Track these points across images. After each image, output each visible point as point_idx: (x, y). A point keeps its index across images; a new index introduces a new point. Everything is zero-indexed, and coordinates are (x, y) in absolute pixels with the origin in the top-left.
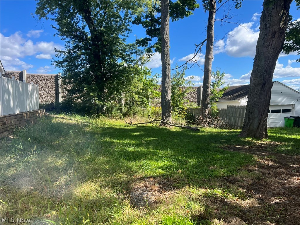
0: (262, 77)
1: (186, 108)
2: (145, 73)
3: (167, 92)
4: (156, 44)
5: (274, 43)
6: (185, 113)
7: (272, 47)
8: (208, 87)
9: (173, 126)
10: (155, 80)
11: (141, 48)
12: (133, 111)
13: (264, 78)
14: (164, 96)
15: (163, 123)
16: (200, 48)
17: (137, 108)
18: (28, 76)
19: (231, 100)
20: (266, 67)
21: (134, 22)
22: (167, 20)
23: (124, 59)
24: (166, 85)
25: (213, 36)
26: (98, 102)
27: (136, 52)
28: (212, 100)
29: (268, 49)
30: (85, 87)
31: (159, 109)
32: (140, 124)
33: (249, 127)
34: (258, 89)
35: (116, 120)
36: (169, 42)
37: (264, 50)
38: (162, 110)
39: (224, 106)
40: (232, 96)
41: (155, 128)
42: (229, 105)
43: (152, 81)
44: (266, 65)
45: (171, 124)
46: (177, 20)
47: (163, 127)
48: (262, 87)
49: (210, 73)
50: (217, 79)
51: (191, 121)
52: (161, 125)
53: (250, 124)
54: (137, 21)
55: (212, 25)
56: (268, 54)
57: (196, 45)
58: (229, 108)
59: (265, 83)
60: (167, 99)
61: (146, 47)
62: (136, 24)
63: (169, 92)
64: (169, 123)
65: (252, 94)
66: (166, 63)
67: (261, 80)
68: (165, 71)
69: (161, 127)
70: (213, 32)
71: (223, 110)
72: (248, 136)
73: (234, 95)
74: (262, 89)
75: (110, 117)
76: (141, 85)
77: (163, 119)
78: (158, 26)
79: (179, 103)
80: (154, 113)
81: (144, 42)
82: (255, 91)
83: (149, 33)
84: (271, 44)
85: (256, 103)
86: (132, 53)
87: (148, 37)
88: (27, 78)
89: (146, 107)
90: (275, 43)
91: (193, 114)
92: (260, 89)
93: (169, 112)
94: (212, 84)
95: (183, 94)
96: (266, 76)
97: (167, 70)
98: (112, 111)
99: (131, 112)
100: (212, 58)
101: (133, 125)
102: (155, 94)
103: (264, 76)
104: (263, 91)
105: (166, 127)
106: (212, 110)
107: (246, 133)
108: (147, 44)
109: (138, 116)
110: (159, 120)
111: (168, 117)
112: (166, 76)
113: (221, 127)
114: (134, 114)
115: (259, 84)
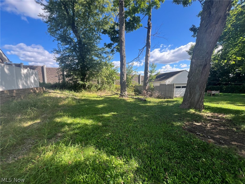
0: (205, 59)
1: (134, 86)
2: (111, 65)
3: (124, 75)
4: (117, 46)
5: (216, 29)
6: (134, 88)
7: (214, 33)
8: (148, 73)
9: (128, 97)
10: (116, 70)
11: (107, 49)
12: (103, 87)
13: (206, 59)
14: (122, 78)
15: (121, 95)
16: (142, 51)
17: (106, 85)
18: (46, 68)
19: (160, 81)
20: (208, 51)
21: (103, 33)
22: (124, 28)
23: (98, 57)
24: (123, 70)
25: (150, 43)
26: (81, 82)
27: (105, 53)
28: (150, 80)
29: (210, 35)
30: (72, 73)
31: (119, 86)
32: (107, 96)
33: (191, 100)
34: (200, 69)
35: (93, 93)
36: (125, 42)
37: (206, 35)
38: (121, 86)
39: (158, 84)
40: (159, 79)
41: (116, 99)
42: (161, 83)
43: (115, 71)
44: (208, 48)
45: (126, 96)
46: (130, 32)
47: (121, 98)
48: (204, 68)
49: (148, 65)
50: (153, 68)
51: (138, 93)
52: (120, 97)
53: (191, 98)
54: (105, 32)
55: (149, 36)
56: (210, 39)
57: (139, 50)
58: (161, 85)
59: (207, 64)
60: (124, 79)
61: (111, 49)
62: (104, 34)
63: (125, 75)
64: (125, 95)
65: (193, 74)
66: (123, 56)
67: (203, 62)
68: (123, 61)
69: (120, 98)
70: (150, 41)
71: (157, 87)
72: (190, 108)
73: (161, 78)
74: (203, 69)
75: (90, 91)
76: (108, 72)
77: (121, 93)
78: (118, 35)
79: (130, 83)
80: (116, 88)
81: (109, 46)
82: (197, 71)
83: (112, 39)
84: (213, 30)
85: (197, 81)
86: (102, 53)
87: (112, 42)
88: (46, 70)
89: (112, 85)
90: (218, 28)
91: (138, 89)
92: (201, 70)
93: (125, 88)
94: (150, 71)
95: (132, 77)
96: (208, 58)
97: (124, 60)
98: (91, 87)
99: (103, 88)
100: (149, 56)
101: (102, 97)
102: (117, 78)
103: (207, 58)
104: (204, 71)
105: (123, 98)
106: (150, 86)
107: (188, 105)
108: (111, 46)
109: (107, 90)
110: (119, 93)
111: (124, 91)
112: (123, 64)
113: (158, 97)
114: (104, 89)
115: (201, 65)
